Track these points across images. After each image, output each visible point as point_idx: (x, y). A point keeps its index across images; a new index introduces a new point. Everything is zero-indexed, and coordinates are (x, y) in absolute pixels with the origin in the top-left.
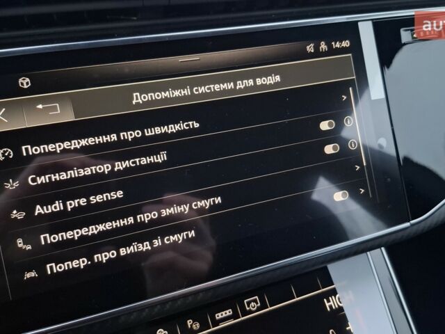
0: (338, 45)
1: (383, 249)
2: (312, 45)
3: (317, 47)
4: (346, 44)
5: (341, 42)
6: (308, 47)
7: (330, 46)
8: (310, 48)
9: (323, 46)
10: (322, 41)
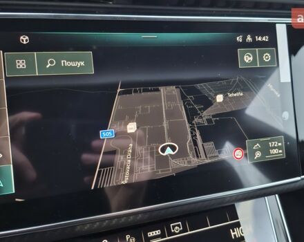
0: (260, 39)
1: (277, 195)
2: (241, 36)
3: (244, 39)
4: (265, 39)
5: (262, 37)
6: (238, 38)
7: (254, 39)
8: (239, 39)
9: (249, 39)
10: (249, 34)
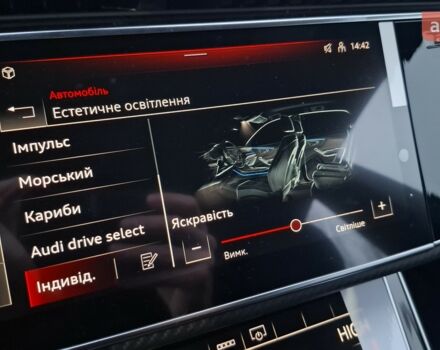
0: (357, 46)
1: (400, 273)
2: (330, 45)
4: (365, 45)
5: (361, 43)
6: (325, 47)
7: (348, 47)
8: (328, 48)
9: (342, 47)
10: (340, 41)
